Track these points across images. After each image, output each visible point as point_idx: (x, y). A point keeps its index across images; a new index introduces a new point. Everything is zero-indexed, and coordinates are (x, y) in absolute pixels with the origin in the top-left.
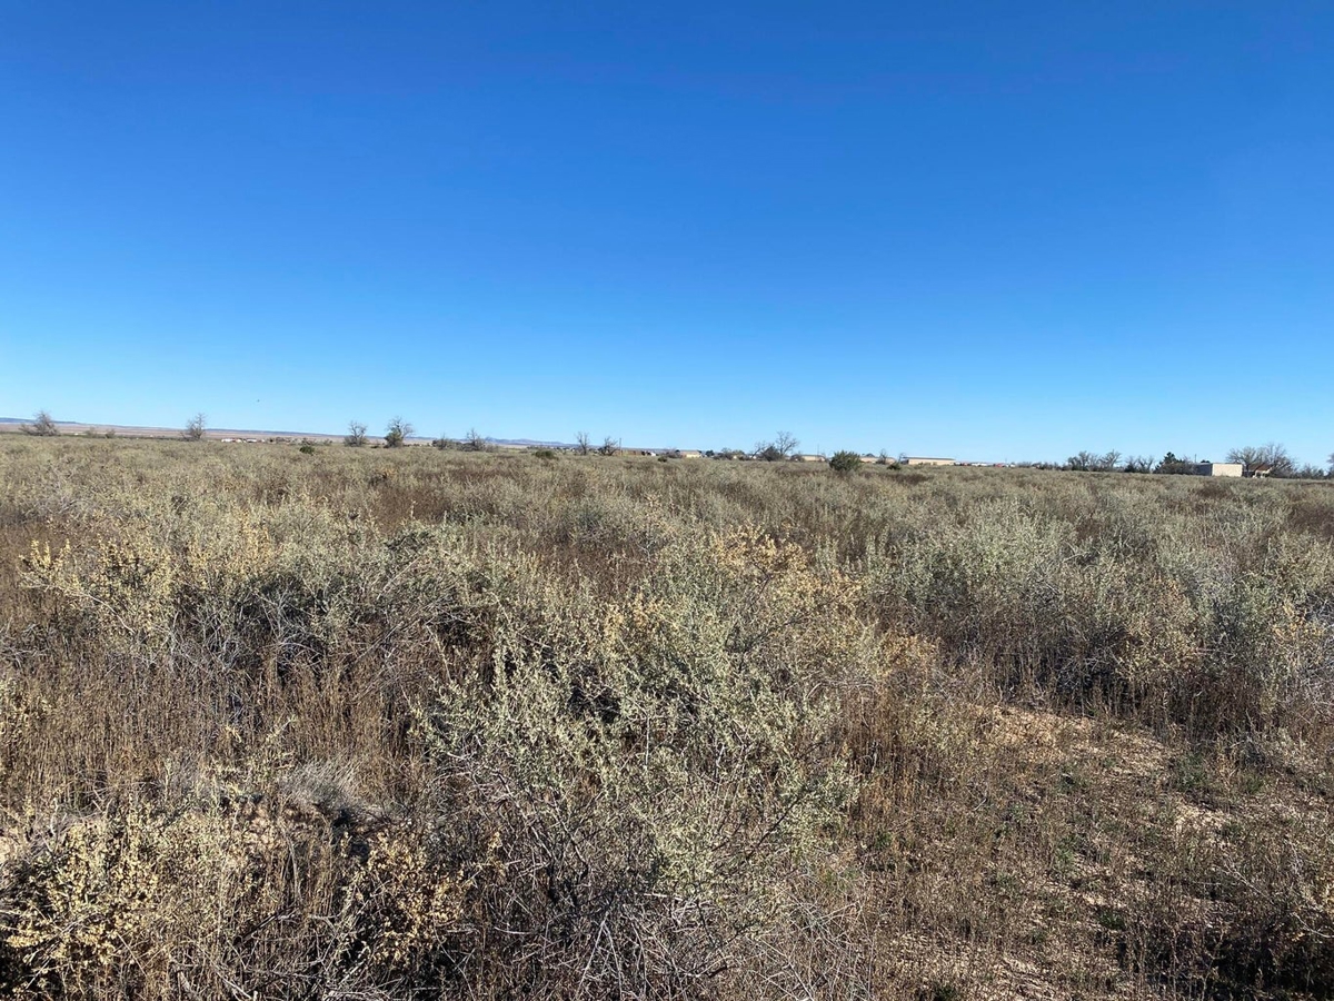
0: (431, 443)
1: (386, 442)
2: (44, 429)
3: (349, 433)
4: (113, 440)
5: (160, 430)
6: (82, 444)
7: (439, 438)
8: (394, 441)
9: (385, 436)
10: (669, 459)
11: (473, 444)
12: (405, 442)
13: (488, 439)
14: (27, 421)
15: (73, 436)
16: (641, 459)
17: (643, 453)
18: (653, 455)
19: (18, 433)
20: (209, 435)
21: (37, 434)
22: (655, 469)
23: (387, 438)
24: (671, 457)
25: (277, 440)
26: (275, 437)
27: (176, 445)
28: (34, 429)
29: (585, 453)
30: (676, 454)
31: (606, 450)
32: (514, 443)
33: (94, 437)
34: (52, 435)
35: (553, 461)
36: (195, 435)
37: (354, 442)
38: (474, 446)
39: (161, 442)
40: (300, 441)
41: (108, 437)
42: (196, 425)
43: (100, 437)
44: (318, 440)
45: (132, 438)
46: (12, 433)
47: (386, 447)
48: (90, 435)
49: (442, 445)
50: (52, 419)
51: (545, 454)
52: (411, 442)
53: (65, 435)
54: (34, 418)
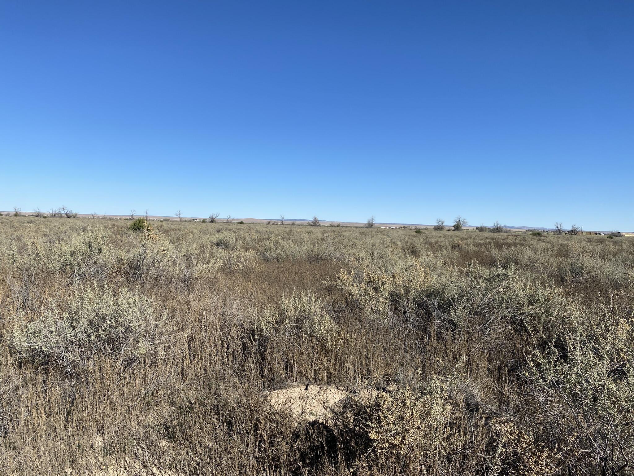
0: (475, 228)
1: (453, 228)
2: (315, 224)
3: (436, 224)
4: (340, 228)
5: (356, 223)
6: (329, 230)
7: (479, 226)
8: (457, 227)
9: (453, 225)
10: (614, 237)
11: (497, 229)
12: (463, 228)
13: (505, 226)
14: (309, 220)
15: (325, 226)
16: (596, 237)
17: (596, 234)
18: (603, 235)
19: (307, 225)
20: (376, 225)
21: (313, 226)
22: (607, 243)
23: (454, 226)
24: (615, 236)
25: (404, 228)
26: (403, 226)
27: (363, 230)
28: (312, 224)
29: (560, 234)
30: (618, 234)
31: (573, 232)
32: (518, 228)
33: (333, 227)
34: (318, 226)
35: (543, 238)
36: (370, 225)
37: (439, 228)
38: (498, 230)
39: (358, 229)
40: (413, 228)
41: (338, 226)
42: (371, 221)
43: (335, 227)
44: (422, 227)
45: (346, 227)
46: (305, 225)
47: (453, 231)
48: (331, 226)
49: (481, 229)
50: (318, 219)
51: (537, 234)
52: (465, 228)
53: (323, 226)
54: (312, 219)
